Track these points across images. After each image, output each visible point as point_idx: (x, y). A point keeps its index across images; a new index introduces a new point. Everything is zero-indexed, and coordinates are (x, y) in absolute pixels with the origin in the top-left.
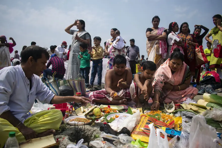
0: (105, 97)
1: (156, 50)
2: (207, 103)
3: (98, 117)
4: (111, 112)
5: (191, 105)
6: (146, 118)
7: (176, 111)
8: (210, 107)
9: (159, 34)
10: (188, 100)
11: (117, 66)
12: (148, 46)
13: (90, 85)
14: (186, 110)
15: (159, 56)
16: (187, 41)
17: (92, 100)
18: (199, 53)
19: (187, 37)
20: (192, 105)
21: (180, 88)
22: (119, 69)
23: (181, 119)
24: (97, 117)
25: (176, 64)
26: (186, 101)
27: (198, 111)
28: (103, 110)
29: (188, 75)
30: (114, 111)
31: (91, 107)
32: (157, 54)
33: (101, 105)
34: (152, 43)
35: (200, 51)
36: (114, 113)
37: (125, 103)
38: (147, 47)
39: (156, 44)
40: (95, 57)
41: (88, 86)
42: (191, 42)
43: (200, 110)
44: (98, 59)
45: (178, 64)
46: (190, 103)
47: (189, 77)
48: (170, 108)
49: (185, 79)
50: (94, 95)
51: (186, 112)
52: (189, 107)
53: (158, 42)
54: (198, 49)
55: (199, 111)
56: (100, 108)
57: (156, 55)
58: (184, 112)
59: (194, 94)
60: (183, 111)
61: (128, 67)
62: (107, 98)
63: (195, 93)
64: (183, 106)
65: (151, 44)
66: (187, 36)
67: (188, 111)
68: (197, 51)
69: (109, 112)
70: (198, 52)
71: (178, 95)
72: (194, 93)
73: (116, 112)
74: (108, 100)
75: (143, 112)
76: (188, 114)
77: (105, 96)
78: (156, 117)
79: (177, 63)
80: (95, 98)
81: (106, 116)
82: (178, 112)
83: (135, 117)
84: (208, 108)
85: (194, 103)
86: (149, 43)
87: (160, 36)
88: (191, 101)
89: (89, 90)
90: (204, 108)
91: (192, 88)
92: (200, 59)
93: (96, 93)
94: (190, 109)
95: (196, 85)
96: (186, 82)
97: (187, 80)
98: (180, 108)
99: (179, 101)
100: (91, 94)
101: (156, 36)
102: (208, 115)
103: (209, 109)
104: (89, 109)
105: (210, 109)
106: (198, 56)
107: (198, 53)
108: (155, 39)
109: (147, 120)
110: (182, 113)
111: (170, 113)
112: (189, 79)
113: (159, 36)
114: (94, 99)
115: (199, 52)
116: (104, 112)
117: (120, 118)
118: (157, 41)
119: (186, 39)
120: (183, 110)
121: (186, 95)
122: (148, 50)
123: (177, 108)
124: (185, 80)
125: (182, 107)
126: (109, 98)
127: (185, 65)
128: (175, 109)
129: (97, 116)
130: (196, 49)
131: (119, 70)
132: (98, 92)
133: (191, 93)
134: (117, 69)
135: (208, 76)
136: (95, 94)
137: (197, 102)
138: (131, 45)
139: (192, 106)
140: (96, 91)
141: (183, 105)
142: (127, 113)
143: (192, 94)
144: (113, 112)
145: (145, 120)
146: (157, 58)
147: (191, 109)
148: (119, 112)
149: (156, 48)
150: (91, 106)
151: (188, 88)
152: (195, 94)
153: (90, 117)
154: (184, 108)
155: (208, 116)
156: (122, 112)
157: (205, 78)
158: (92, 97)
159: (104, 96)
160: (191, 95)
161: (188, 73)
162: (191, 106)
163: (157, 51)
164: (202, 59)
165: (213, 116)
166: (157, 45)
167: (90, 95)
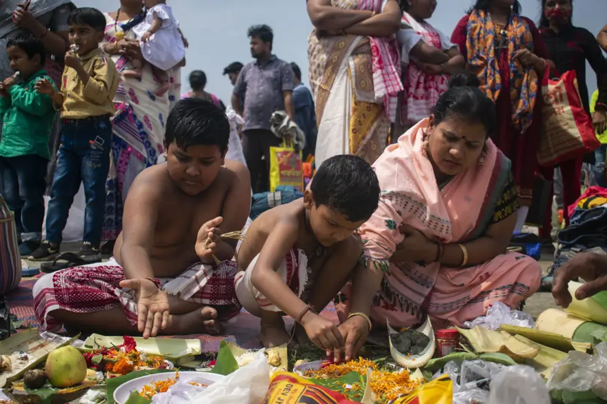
0: (115, 301)
1: (354, 79)
2: (578, 323)
3: (71, 390)
4: (136, 367)
5: (508, 335)
6: (295, 386)
7: (436, 362)
8: (589, 344)
9: (365, 9)
10: (497, 310)
11: (179, 153)
12: (317, 62)
13: (46, 242)
14: (483, 353)
15: (369, 109)
16: (511, 46)
17: (50, 313)
18: (560, 105)
19: (510, 27)
20: (513, 333)
21: (466, 257)
22: (187, 168)
23: (449, 388)
24: (64, 391)
25: (458, 145)
26: (487, 319)
27: (535, 359)
28: (97, 359)
29: (506, 197)
30: (151, 364)
31: (42, 346)
32: (359, 98)
33: (93, 336)
34: (334, 49)
35: (565, 98)
36: (152, 372)
37: (210, 325)
38: (314, 68)
39: (355, 53)
40: (71, 107)
41: (33, 248)
42: (528, 52)
43: (546, 354)
44: (90, 117)
45: (469, 145)
46: (504, 326)
47: (507, 209)
48: (415, 346)
49: (492, 218)
50: (57, 290)
51: (481, 365)
52: (498, 341)
53: (363, 45)
54: (558, 88)
55: (540, 359)
56: (82, 352)
57: (356, 103)
58: (473, 365)
59: (523, 285)
60: (470, 359)
61: (234, 158)
62: (125, 301)
63: (527, 281)
64: (471, 340)
65: (329, 53)
66: (509, 22)
67: (487, 360)
68: (554, 93)
69: (127, 370)
70: (556, 101)
71: (453, 288)
72: (521, 282)
73: (163, 369)
74: (129, 311)
75: (290, 368)
76: (489, 370)
77: (112, 293)
78: (348, 386)
79: (463, 141)
80: (61, 302)
81: (111, 386)
82: (448, 366)
83: (242, 387)
84: (581, 347)
85: (523, 324)
86: (319, 47)
87: (374, 18)
88: (510, 318)
89: (37, 265)
90: (562, 346)
91: (517, 258)
92: (565, 133)
93: (71, 279)
94: (498, 349)
95: (537, 248)
96: (495, 228)
97: (499, 220)
98: (458, 346)
99: (457, 315)
100: (44, 282)
101: (353, 15)
102: (575, 375)
103: (585, 351)
104: (30, 357)
105: (590, 351)
106: (559, 117)
107: (555, 106)
108: (347, 30)
109: (297, 396)
110: (462, 367)
111: (413, 370)
112: (509, 214)
113: (369, 16)
114: (57, 307)
115: (562, 100)
116: (102, 367)
117: (173, 394)
118: (358, 40)
119: (505, 35)
120: (470, 354)
121: (490, 291)
122: (317, 83)
123: (445, 349)
124: (491, 221)
125: (466, 342)
126: (132, 304)
127: (495, 156)
128: (437, 353)
129: (62, 388)
130: (546, 84)
131: (188, 171)
132: (80, 274)
133: (512, 282)
134: (179, 165)
135: (592, 206)
136: (63, 284)
137: (535, 319)
138: (254, 56)
139: (512, 339)
140: (69, 271)
141: (472, 335)
142: (213, 371)
143: (516, 283)
144: (146, 368)
145: (291, 398)
146: (362, 119)
147: (504, 350)
148: (176, 366)
149: (353, 74)
150: (42, 342)
151: (499, 259)
152: (528, 284)
153: (31, 392)
154: (474, 346)
155: (576, 381)
156: (193, 369)
157: (579, 217)
158: (50, 297)
159: (107, 295)
160: (512, 288)
161: (505, 191)
162: (505, 339)
163: (358, 84)
164: (575, 131)
165: (599, 381)
166: (360, 56)
167: (36, 291)
